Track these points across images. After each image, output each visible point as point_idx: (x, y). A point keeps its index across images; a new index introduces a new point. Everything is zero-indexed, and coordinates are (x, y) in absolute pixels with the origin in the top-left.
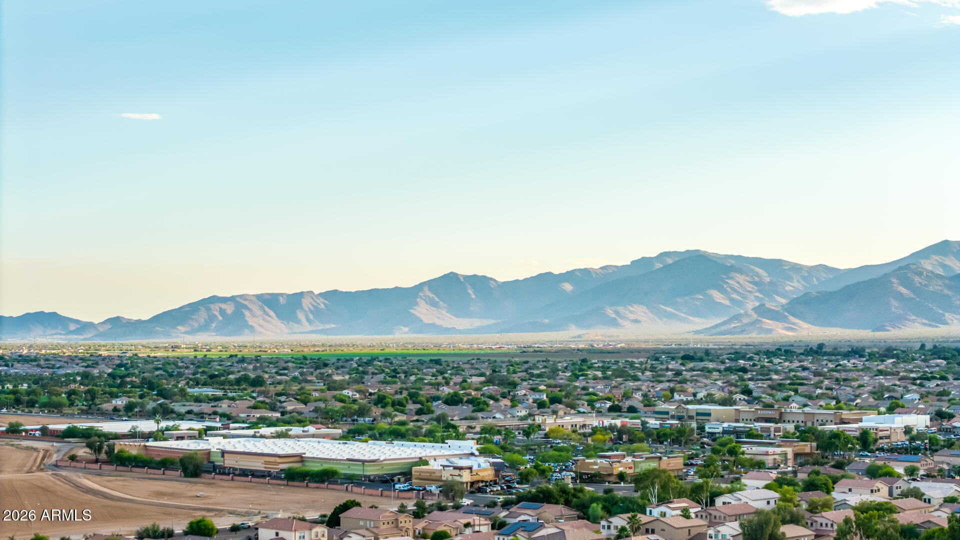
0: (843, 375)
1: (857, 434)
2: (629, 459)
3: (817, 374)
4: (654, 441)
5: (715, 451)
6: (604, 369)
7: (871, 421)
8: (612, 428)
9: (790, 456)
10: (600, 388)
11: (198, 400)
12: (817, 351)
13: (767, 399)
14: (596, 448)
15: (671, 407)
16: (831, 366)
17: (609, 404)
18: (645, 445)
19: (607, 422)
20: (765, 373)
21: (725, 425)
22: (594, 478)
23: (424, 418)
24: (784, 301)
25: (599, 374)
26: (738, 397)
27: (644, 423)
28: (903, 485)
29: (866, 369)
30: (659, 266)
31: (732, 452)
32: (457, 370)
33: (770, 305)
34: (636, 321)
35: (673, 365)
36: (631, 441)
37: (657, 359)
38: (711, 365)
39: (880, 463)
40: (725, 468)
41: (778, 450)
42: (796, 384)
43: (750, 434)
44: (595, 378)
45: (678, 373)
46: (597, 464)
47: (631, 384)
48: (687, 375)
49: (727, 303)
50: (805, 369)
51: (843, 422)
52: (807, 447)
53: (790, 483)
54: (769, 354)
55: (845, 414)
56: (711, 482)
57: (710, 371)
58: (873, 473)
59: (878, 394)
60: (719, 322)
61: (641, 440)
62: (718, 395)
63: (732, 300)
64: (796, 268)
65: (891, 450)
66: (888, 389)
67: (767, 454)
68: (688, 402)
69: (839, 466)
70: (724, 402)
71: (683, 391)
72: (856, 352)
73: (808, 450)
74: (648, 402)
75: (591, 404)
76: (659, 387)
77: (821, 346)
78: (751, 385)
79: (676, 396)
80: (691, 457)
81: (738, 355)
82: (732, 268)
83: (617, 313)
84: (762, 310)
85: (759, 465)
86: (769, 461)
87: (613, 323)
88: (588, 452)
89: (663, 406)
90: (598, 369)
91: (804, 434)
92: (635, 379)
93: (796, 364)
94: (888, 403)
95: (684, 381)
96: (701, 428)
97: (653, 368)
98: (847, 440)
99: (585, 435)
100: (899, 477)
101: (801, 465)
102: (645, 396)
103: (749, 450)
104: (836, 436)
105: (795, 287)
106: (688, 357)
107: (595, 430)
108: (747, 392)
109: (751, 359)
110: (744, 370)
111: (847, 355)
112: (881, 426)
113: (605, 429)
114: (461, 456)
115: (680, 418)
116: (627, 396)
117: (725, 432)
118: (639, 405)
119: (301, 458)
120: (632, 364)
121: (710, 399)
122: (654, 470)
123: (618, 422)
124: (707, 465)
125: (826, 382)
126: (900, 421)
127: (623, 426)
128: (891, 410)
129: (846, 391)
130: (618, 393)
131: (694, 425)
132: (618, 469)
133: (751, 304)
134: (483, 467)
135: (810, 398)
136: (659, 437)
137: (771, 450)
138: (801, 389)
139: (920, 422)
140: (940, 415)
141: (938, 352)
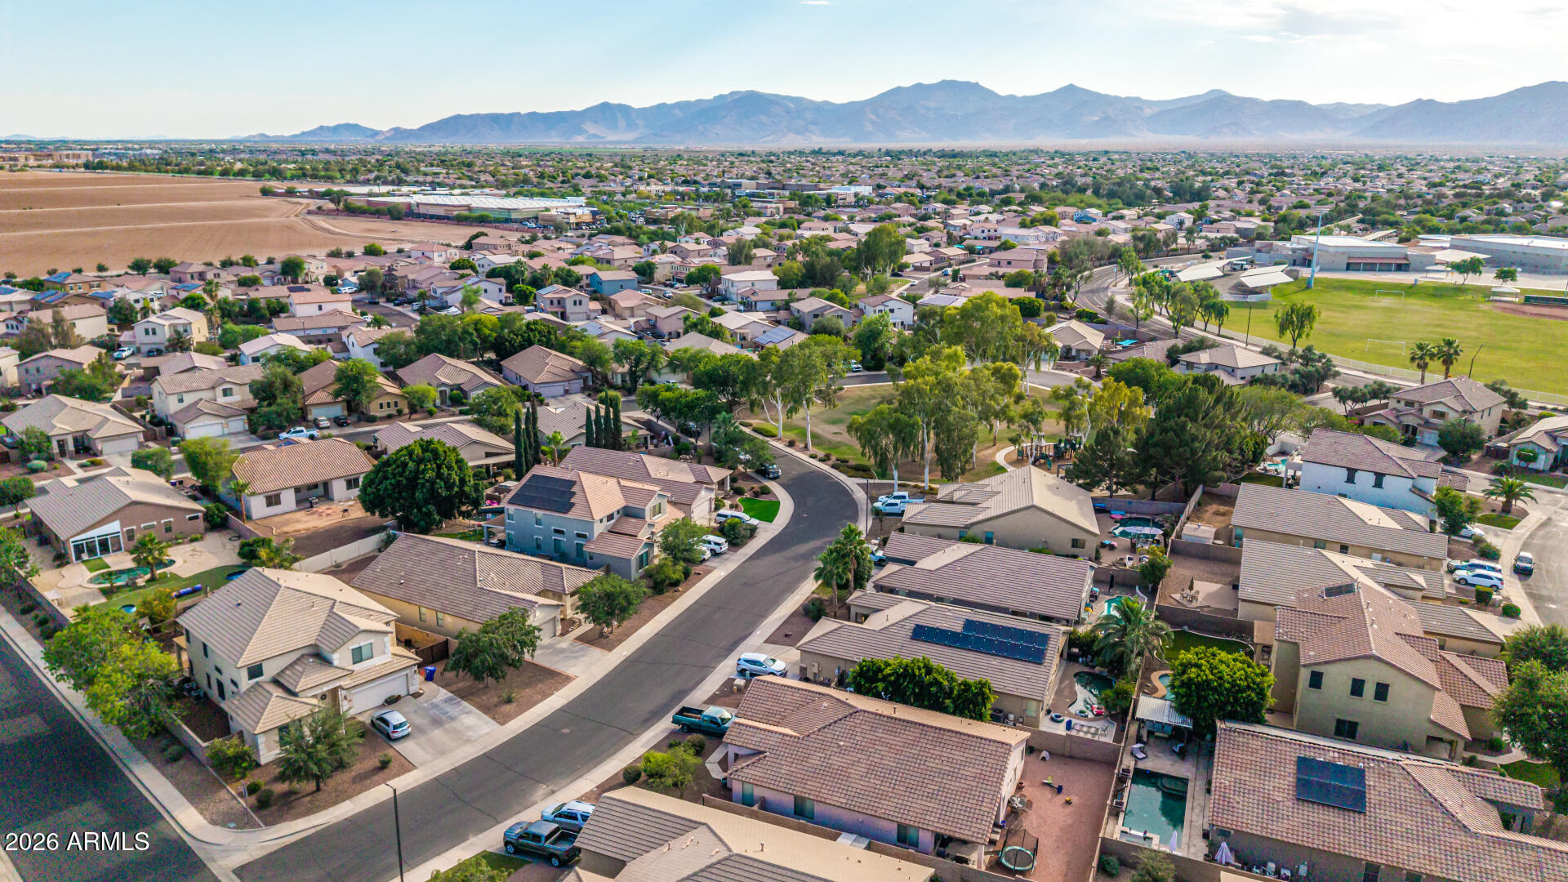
0: (829, 165)
1: (825, 197)
3: (813, 164)
6: (689, 160)
7: (836, 190)
8: (678, 192)
9: (781, 209)
11: (426, 174)
12: (818, 153)
13: (778, 177)
14: (663, 204)
16: (823, 160)
17: (682, 179)
18: (693, 202)
20: (783, 164)
21: (748, 191)
22: (656, 221)
23: (566, 185)
24: (803, 123)
26: (762, 176)
27: (698, 190)
28: (843, 225)
32: (600, 159)
34: (717, 134)
38: (753, 159)
39: (834, 213)
40: (736, 215)
41: (774, 205)
43: (760, 196)
50: (807, 161)
51: (819, 190)
52: (794, 204)
54: (790, 153)
55: (822, 185)
56: (725, 223)
57: (751, 162)
58: (826, 219)
59: (845, 175)
60: (764, 135)
62: (751, 174)
65: (843, 206)
66: (852, 172)
67: (767, 208)
69: (808, 215)
70: (752, 178)
72: (841, 153)
73: (793, 206)
76: (717, 170)
77: (820, 149)
78: (772, 169)
81: (771, 154)
82: (773, 102)
83: (705, 129)
85: (759, 215)
86: (768, 212)
90: (685, 160)
91: (794, 196)
92: (705, 165)
94: (849, 180)
96: (733, 193)
97: (718, 160)
98: (818, 200)
99: (660, 196)
101: (785, 214)
102: (707, 174)
104: (809, 197)
106: (741, 155)
108: (768, 173)
109: (778, 156)
110: (772, 162)
111: (834, 154)
112: (841, 192)
113: (674, 193)
114: (574, 207)
116: (695, 175)
117: (746, 195)
118: (700, 180)
119: (469, 208)
120: (706, 158)
122: (691, 216)
123: (684, 189)
126: (853, 190)
128: (850, 183)
129: (827, 173)
131: (730, 191)
132: (671, 215)
133: (783, 124)
134: (585, 214)
136: (706, 198)
137: (769, 205)
139: (866, 190)
140: (879, 187)
141: (888, 153)
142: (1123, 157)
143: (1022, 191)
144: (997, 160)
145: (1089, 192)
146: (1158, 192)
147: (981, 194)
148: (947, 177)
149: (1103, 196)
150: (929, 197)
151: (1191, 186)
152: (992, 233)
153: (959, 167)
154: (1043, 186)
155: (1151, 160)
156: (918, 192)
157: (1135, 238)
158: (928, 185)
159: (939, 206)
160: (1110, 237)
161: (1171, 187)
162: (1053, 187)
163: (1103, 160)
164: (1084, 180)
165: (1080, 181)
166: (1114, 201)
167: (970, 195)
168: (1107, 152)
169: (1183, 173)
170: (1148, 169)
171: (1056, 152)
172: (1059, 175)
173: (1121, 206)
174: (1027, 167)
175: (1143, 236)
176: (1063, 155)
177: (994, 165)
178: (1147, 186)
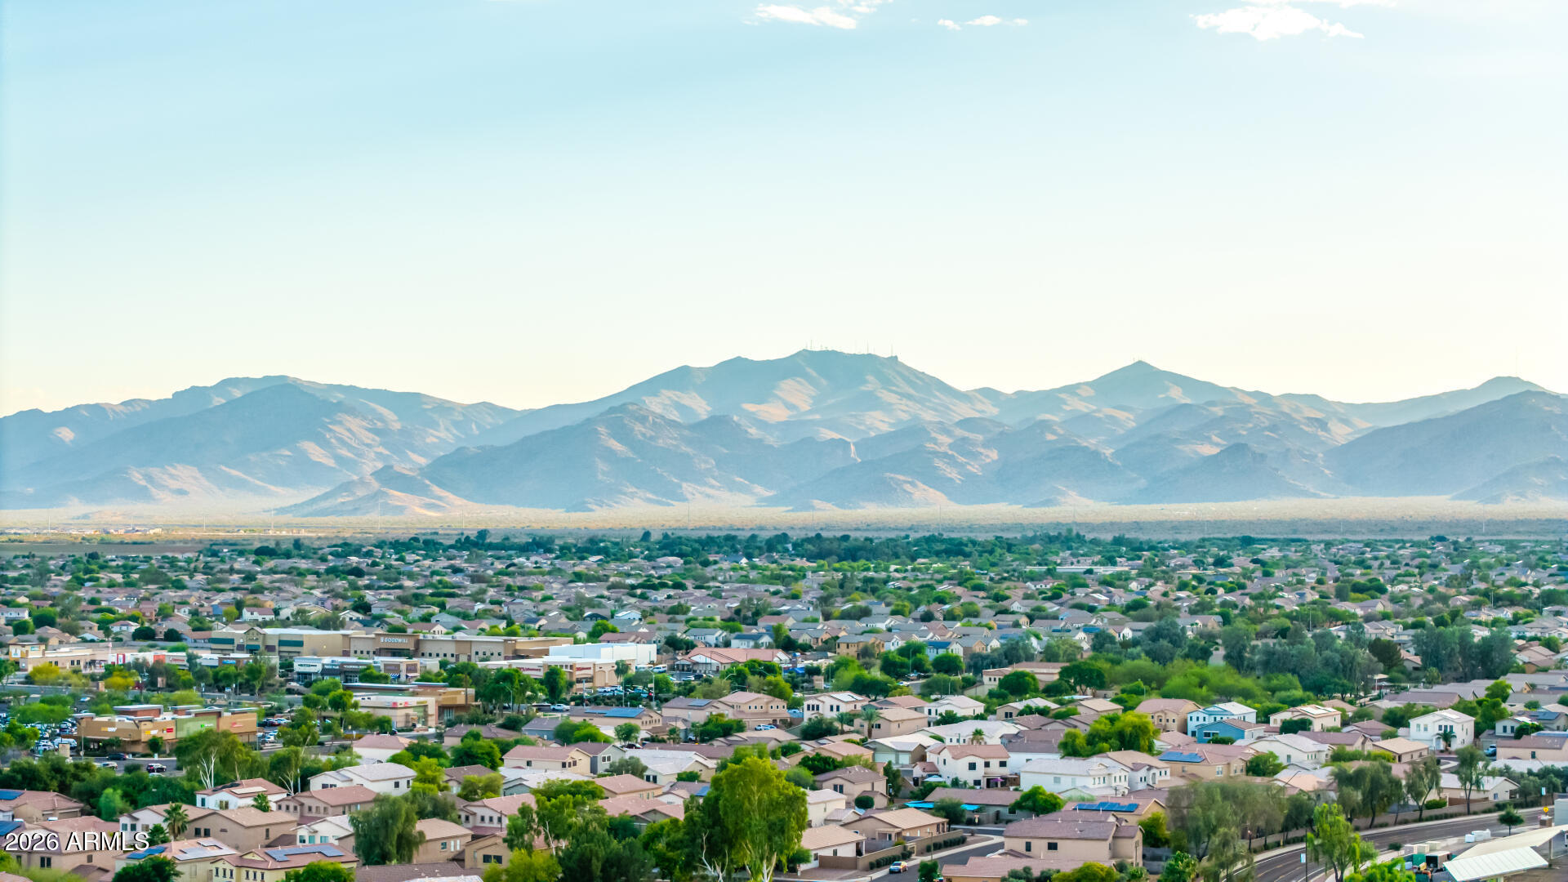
0: (519, 581)
1: (541, 674)
2: (168, 716)
3: (475, 578)
4: (209, 687)
5: (308, 702)
6: (126, 570)
7: (562, 654)
8: (139, 666)
9: (432, 710)
10: (120, 601)
12: (476, 543)
13: (396, 619)
14: (111, 699)
15: (237, 632)
16: (499, 565)
17: (134, 627)
18: (194, 693)
19: (130, 656)
20: (391, 578)
21: (327, 660)
22: (109, 748)
24: (423, 461)
25: (118, 578)
26: (348, 615)
27: (191, 659)
28: (614, 753)
29: (555, 572)
30: (218, 401)
31: (338, 704)
33: (400, 467)
34: (181, 492)
35: (240, 563)
36: (171, 687)
37: (214, 554)
38: (303, 564)
39: (577, 720)
40: (327, 730)
41: (413, 701)
42: (443, 594)
43: (367, 675)
44: (112, 585)
45: (249, 577)
46: (113, 725)
47: (172, 594)
48: (264, 580)
49: (331, 463)
50: (456, 570)
51: (517, 655)
52: (461, 695)
53: (434, 753)
54: (400, 546)
55: (522, 642)
56: (303, 752)
57: (301, 574)
58: (566, 736)
59: (574, 611)
60: (315, 495)
61: (187, 685)
62: (315, 612)
63: (339, 459)
64: (444, 408)
65: (596, 700)
66: (590, 603)
67: (394, 707)
68: (265, 624)
69: (512, 725)
70: (325, 624)
71: (257, 606)
72: (539, 544)
73: (461, 700)
74: (199, 624)
75: (104, 626)
76: (218, 599)
77: (483, 534)
78: (369, 596)
79: (246, 614)
80: (270, 713)
81: (347, 548)
82: (340, 407)
83: (149, 478)
84: (388, 477)
85: (382, 726)
86: (398, 719)
87: (142, 494)
88: (98, 705)
89: (222, 630)
90: (116, 570)
91: (455, 675)
92: (179, 585)
93: (443, 563)
94: (590, 625)
95: (260, 590)
96: (287, 666)
97: (207, 570)
98: (525, 684)
99: (93, 678)
100: (607, 741)
101: (451, 724)
102: (195, 613)
103: (366, 701)
104: (506, 677)
105: (442, 438)
106: (264, 552)
107: (110, 670)
108: (363, 607)
109: (369, 554)
110: (358, 572)
111: (525, 549)
112: (579, 662)
113: (127, 667)
115: (252, 650)
116: (164, 614)
117: (325, 672)
118: (184, 629)
120: (173, 563)
121: (301, 618)
122: (209, 732)
123: (150, 657)
124: (295, 725)
125: (491, 592)
126: (608, 654)
127: (158, 661)
128: (595, 636)
129: (522, 607)
130: (150, 609)
131: (275, 660)
132: (149, 732)
133: (370, 466)
135: (465, 617)
136: (218, 680)
137: (400, 700)
138: (450, 603)
139: (641, 655)
140: (673, 645)
141: (671, 544)
142: (1293, 554)
143: (1050, 656)
144: (966, 565)
145: (1218, 657)
146: (1385, 653)
147: (947, 665)
148: (846, 616)
149: (1251, 668)
150: (813, 671)
151: (1465, 638)
152: (996, 770)
153: (871, 587)
154: (1101, 641)
155: (1361, 563)
156: (781, 658)
157: (1343, 779)
158: (803, 639)
159: (847, 701)
160: (1283, 777)
161: (1417, 640)
162: (1126, 644)
163: (1240, 561)
164: (1199, 621)
165: (1192, 627)
166: (1279, 680)
167: (918, 667)
168: (1247, 542)
169: (1444, 599)
170: (1358, 588)
171: (1118, 541)
172: (1135, 608)
173: (1299, 693)
174: (1048, 585)
175: (1360, 773)
176: (1136, 548)
177: (962, 580)
178: (1356, 639)
